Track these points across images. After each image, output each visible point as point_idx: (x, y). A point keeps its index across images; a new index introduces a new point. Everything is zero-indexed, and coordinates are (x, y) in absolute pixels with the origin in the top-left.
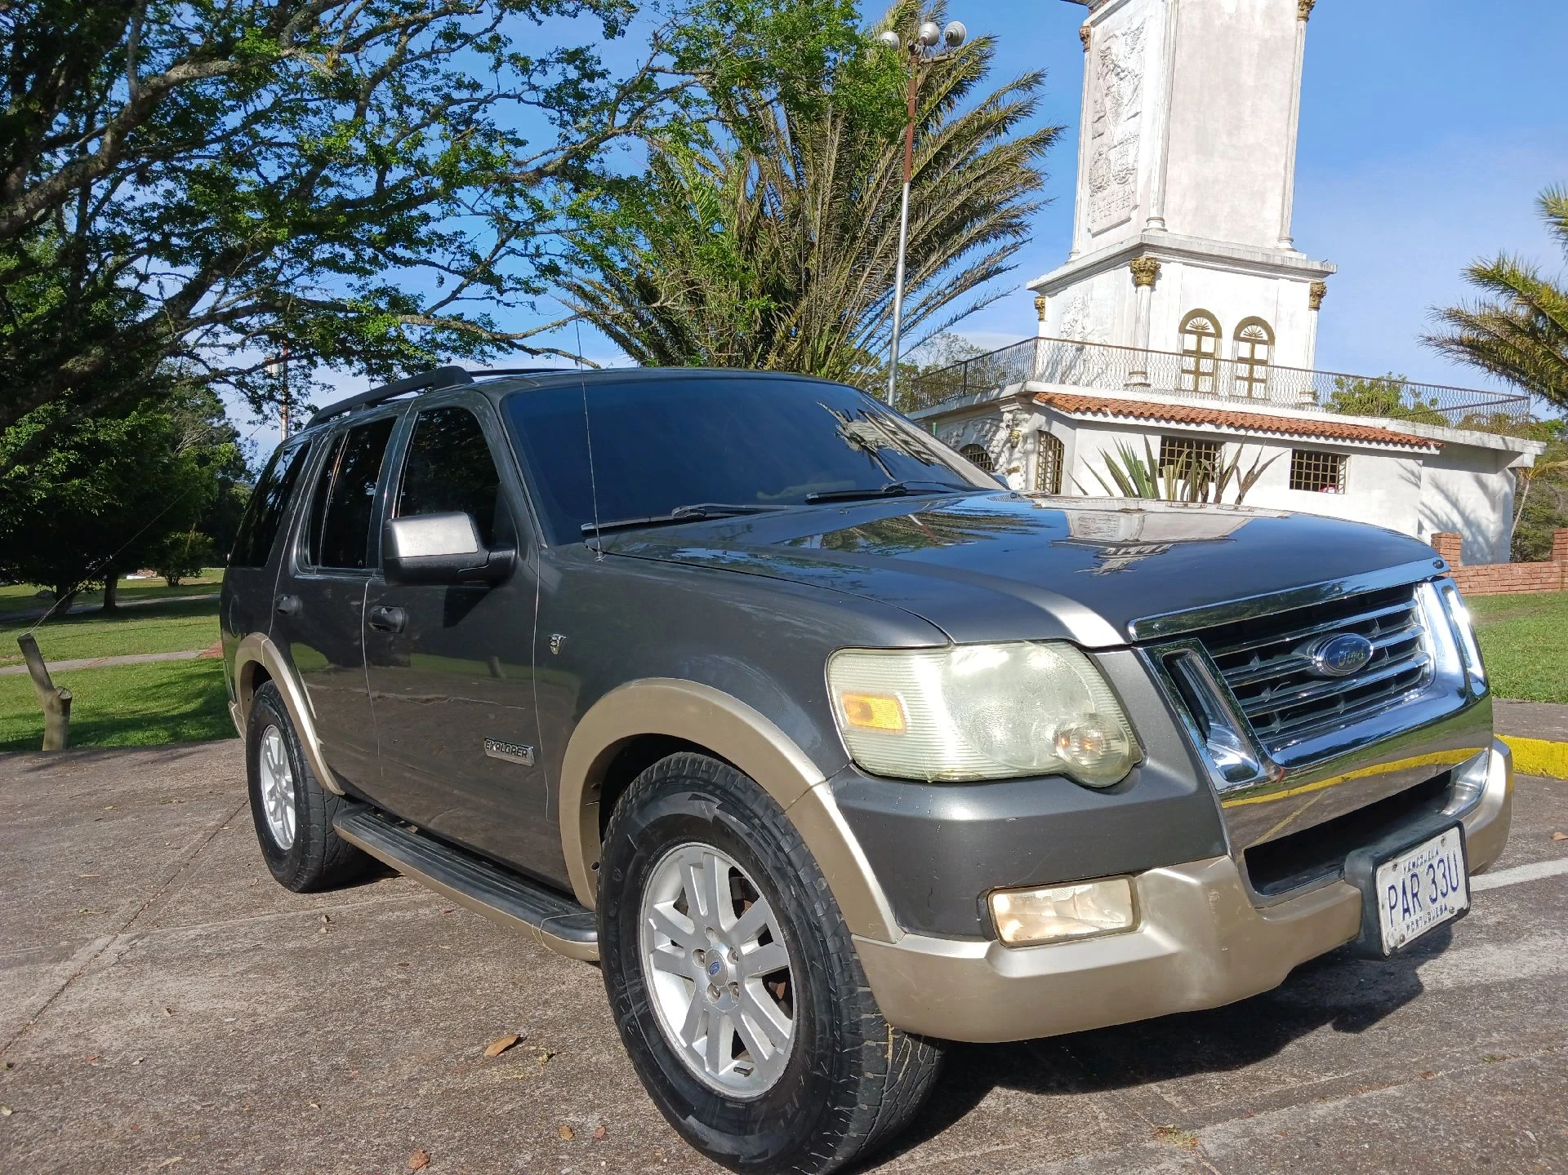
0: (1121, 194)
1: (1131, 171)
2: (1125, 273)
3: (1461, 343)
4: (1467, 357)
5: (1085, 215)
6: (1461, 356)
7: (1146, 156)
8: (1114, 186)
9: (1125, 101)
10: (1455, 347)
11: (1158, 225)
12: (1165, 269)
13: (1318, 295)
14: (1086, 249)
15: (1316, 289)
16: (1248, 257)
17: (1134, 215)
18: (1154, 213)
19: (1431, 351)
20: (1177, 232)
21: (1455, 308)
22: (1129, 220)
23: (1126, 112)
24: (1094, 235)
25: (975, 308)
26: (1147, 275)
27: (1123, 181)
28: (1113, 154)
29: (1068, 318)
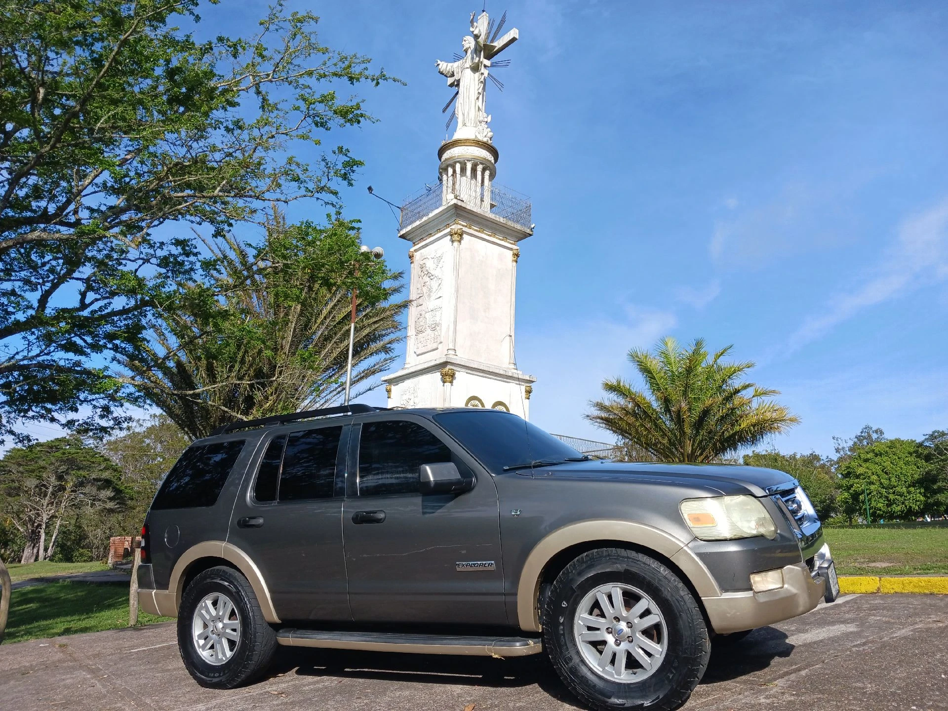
0: (433, 336)
1: (437, 325)
2: (437, 376)
3: (602, 418)
4: (604, 426)
5: (413, 345)
6: (601, 425)
7: (446, 318)
8: (429, 331)
9: (434, 290)
10: (598, 420)
11: (452, 352)
12: (457, 375)
13: (529, 392)
14: (413, 363)
15: (528, 389)
16: (497, 371)
17: (440, 346)
18: (451, 347)
19: (588, 422)
20: (461, 357)
21: (599, 401)
22: (437, 349)
23: (434, 296)
24: (418, 355)
25: (370, 389)
26: (448, 377)
27: (434, 329)
28: (427, 315)
29: (405, 397)
